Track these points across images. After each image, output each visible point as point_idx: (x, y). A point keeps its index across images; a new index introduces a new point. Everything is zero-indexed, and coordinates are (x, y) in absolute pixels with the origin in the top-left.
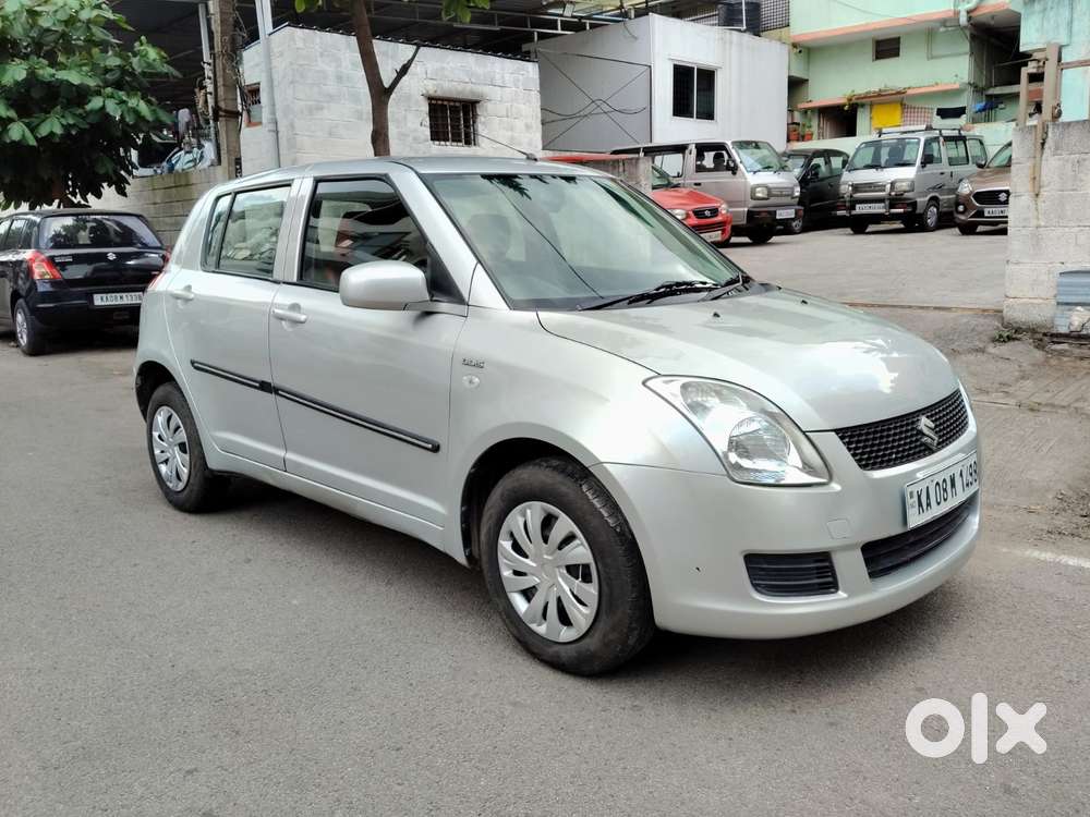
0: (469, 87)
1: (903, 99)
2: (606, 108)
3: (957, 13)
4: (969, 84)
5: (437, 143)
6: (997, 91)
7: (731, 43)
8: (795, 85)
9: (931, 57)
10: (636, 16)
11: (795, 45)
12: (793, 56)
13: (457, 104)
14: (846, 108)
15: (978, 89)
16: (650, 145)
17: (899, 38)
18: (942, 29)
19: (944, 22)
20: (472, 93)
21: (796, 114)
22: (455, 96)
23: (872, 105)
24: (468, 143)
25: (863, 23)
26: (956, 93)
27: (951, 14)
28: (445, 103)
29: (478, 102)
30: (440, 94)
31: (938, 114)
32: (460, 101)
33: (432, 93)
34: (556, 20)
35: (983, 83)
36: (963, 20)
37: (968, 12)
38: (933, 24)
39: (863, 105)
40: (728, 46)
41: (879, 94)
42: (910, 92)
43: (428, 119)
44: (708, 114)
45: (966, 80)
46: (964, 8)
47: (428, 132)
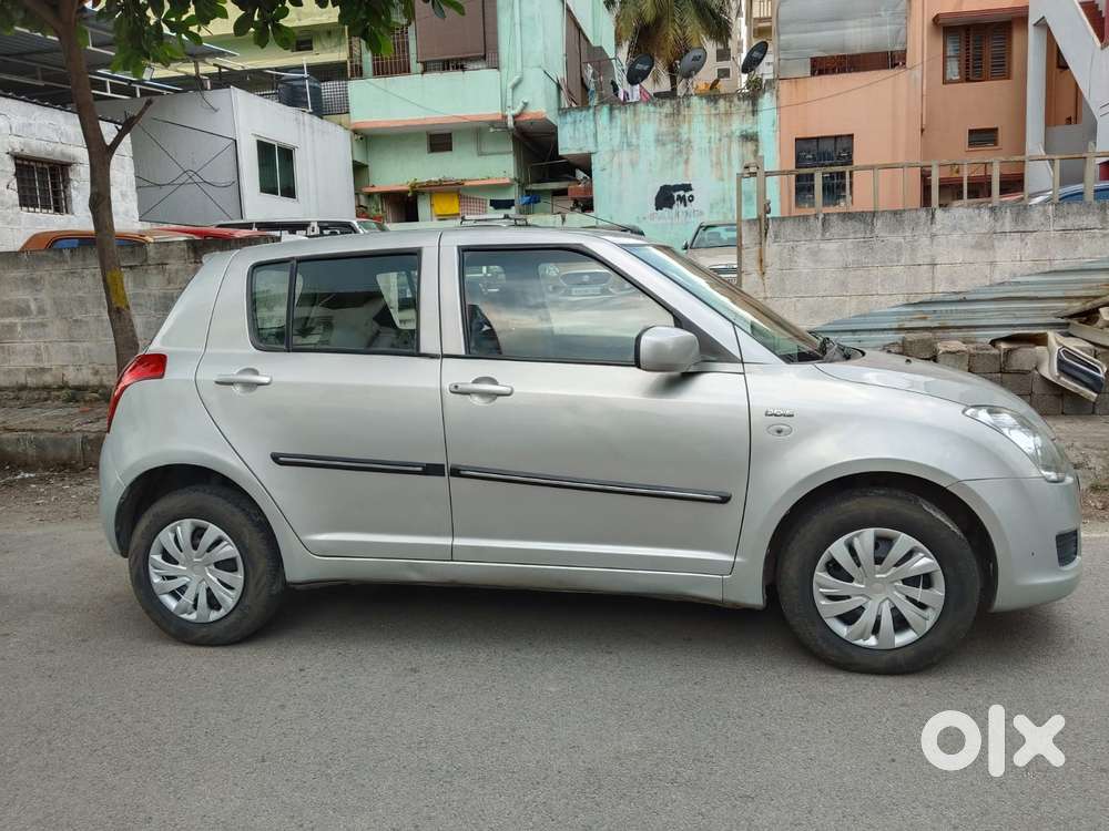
0: (59, 148)
1: (459, 190)
2: (197, 179)
3: (505, 117)
4: (515, 179)
5: (25, 209)
6: (535, 187)
7: (304, 124)
8: (359, 169)
9: (481, 154)
10: (212, 88)
11: (355, 132)
12: (354, 143)
13: (46, 166)
14: (410, 195)
15: (522, 186)
16: (242, 221)
17: (450, 134)
18: (492, 130)
19: (492, 123)
20: (63, 154)
21: (362, 197)
22: (43, 155)
23: (431, 193)
24: (58, 210)
25: (423, 117)
26: (504, 187)
27: (500, 117)
28: (32, 163)
29: (69, 164)
30: (27, 152)
31: (491, 205)
32: (48, 162)
33: (18, 150)
34: (105, 82)
35: (523, 180)
36: (510, 123)
37: (515, 117)
38: (482, 125)
39: (423, 193)
40: (302, 127)
41: (440, 184)
42: (467, 184)
43: (15, 181)
44: (289, 192)
45: (512, 177)
46: (510, 113)
47: (16, 196)
